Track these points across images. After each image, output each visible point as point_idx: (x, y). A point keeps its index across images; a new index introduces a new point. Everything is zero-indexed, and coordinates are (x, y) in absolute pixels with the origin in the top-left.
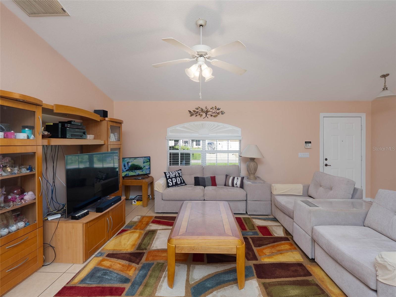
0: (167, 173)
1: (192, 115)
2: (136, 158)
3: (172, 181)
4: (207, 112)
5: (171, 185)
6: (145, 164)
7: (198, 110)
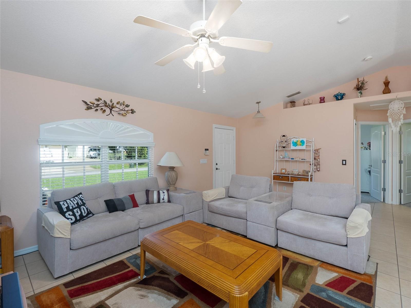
0: (61, 203)
1: (89, 108)
3: (74, 215)
4: (111, 108)
5: (73, 221)
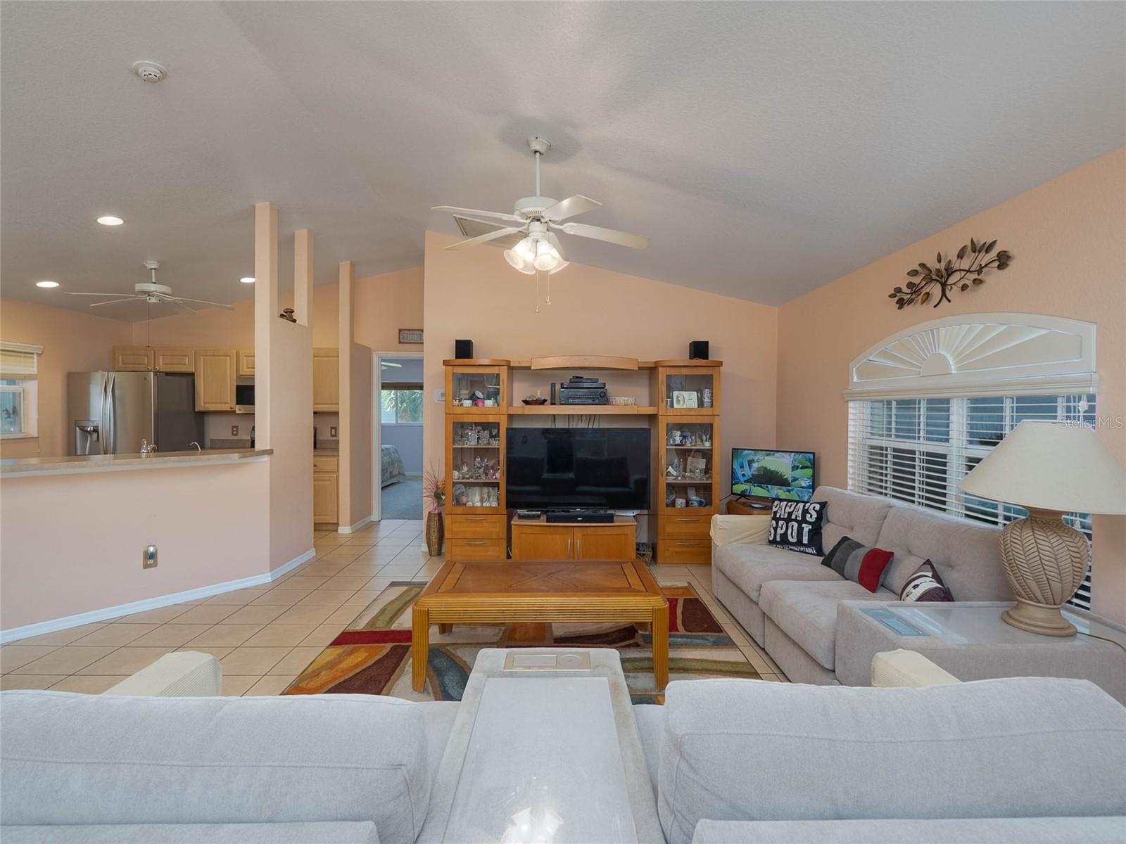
0: (775, 503)
1: (901, 303)
2: (772, 453)
4: (943, 276)
6: (798, 473)
7: (917, 280)
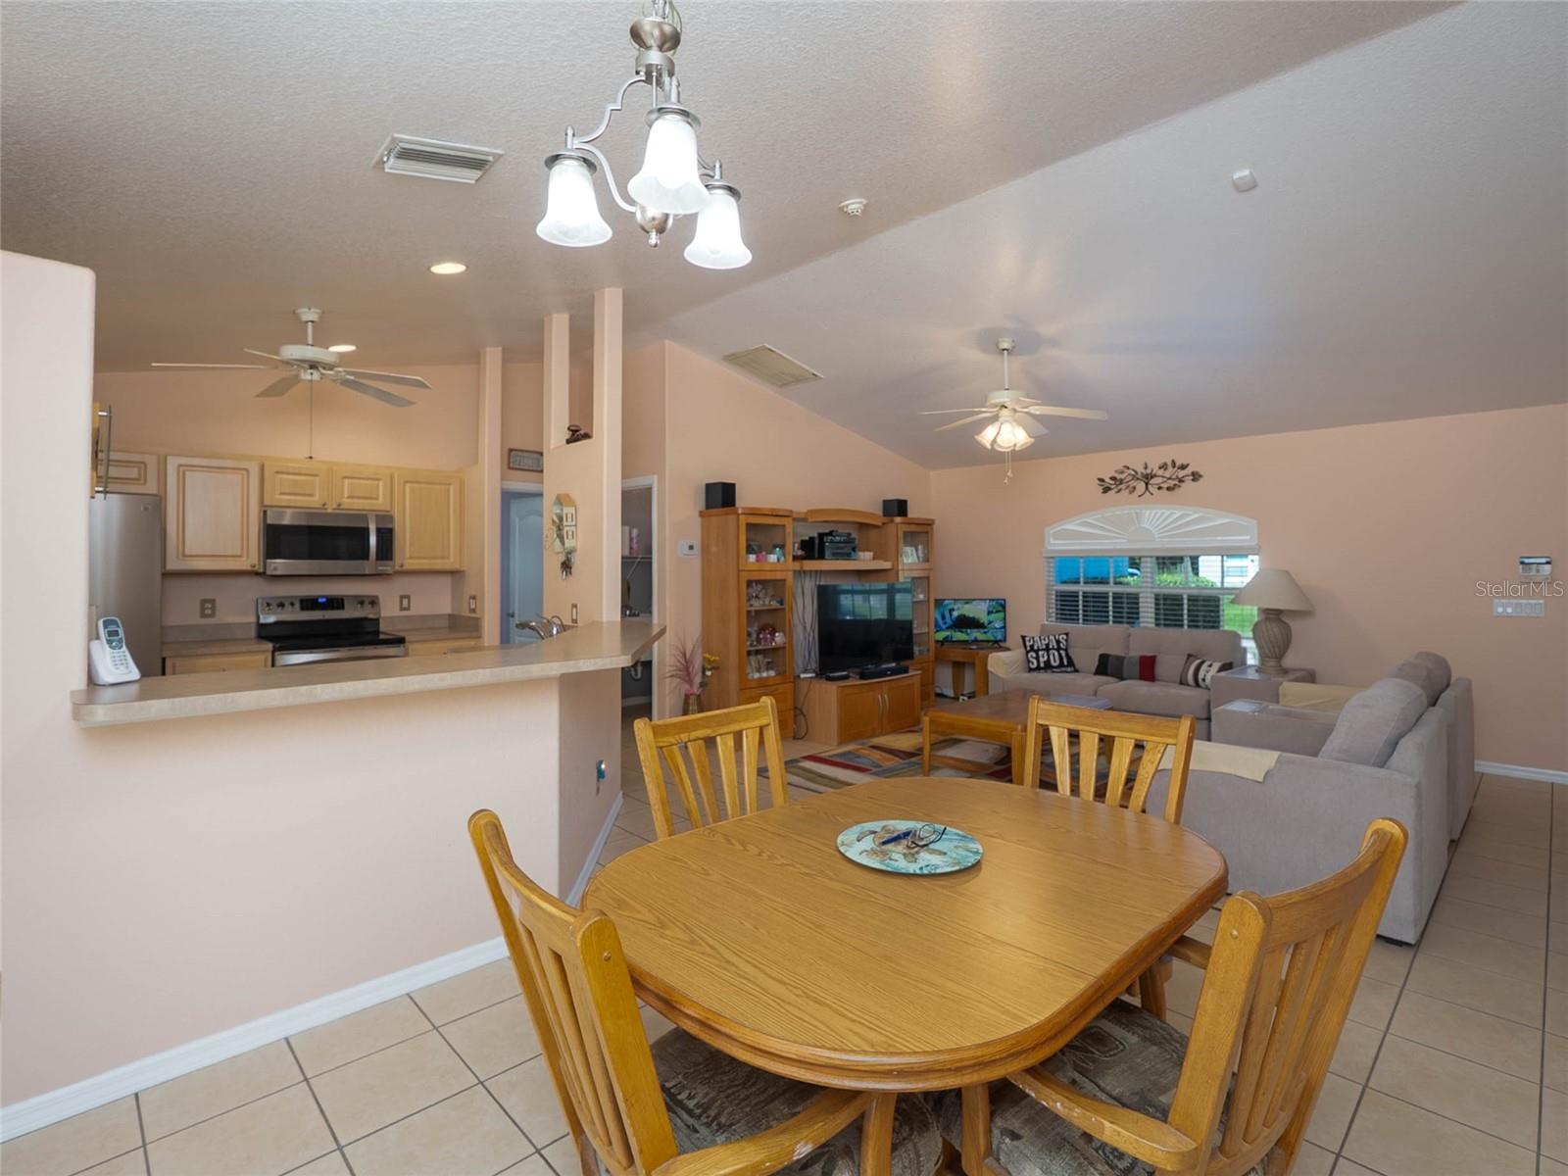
0: (1027, 639)
1: (1106, 490)
2: (970, 601)
3: (1037, 658)
4: (1147, 478)
5: (1035, 667)
6: (992, 617)
7: (1122, 476)
